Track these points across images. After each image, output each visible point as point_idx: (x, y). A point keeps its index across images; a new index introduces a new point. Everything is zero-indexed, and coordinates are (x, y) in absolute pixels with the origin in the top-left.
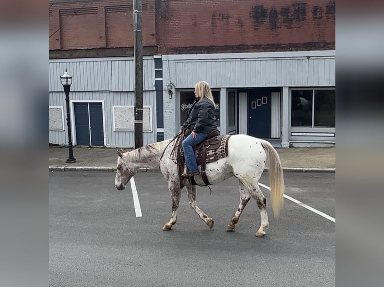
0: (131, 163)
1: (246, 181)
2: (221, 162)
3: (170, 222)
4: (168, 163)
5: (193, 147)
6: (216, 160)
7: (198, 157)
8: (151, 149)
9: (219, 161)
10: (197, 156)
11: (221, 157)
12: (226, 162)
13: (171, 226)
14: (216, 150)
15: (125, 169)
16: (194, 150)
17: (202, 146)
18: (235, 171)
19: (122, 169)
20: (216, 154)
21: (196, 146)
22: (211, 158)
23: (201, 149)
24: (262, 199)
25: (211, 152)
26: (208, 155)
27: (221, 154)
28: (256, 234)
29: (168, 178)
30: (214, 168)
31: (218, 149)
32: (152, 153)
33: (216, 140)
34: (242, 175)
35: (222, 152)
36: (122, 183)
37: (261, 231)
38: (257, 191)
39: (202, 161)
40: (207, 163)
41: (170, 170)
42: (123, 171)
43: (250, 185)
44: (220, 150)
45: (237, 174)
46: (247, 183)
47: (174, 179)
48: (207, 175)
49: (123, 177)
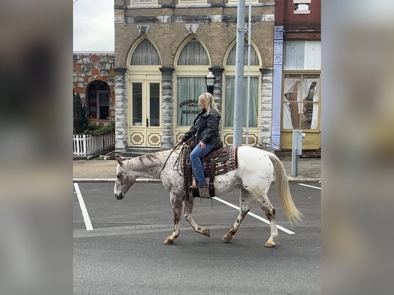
0: (131, 171)
1: (256, 193)
2: (231, 174)
3: (173, 236)
4: (172, 174)
5: (201, 159)
6: (225, 172)
7: (206, 169)
8: (152, 159)
9: (228, 173)
10: (206, 167)
11: (232, 169)
12: (236, 175)
13: (174, 239)
14: (225, 162)
15: (125, 177)
16: (202, 162)
17: (210, 158)
18: (245, 183)
19: (123, 178)
20: (226, 166)
21: (204, 157)
22: (220, 170)
23: (209, 161)
24: (271, 210)
25: (220, 164)
26: (217, 167)
27: (231, 166)
28: (266, 245)
29: (170, 189)
30: (223, 180)
31: (228, 161)
32: (154, 163)
33: (224, 152)
34: (252, 187)
35: (231, 164)
36: (121, 192)
37: (271, 241)
38: (266, 202)
39: (211, 173)
40: (216, 175)
41: (173, 182)
42: (124, 180)
43: (260, 198)
44: (230, 162)
45: (246, 187)
46: (257, 195)
47: (176, 191)
48: (215, 187)
49: (123, 186)
